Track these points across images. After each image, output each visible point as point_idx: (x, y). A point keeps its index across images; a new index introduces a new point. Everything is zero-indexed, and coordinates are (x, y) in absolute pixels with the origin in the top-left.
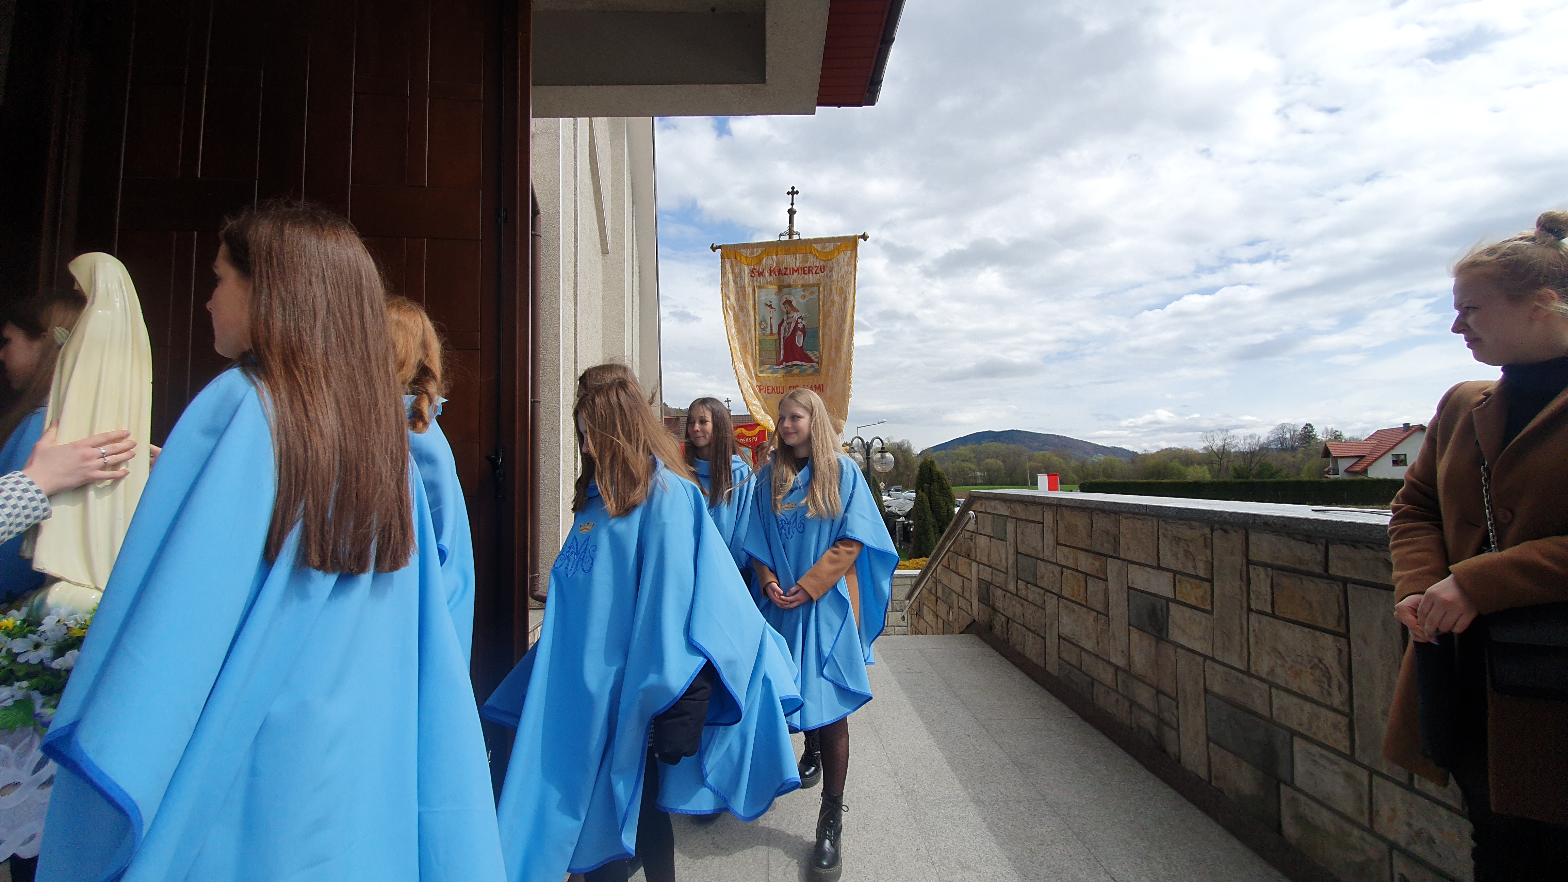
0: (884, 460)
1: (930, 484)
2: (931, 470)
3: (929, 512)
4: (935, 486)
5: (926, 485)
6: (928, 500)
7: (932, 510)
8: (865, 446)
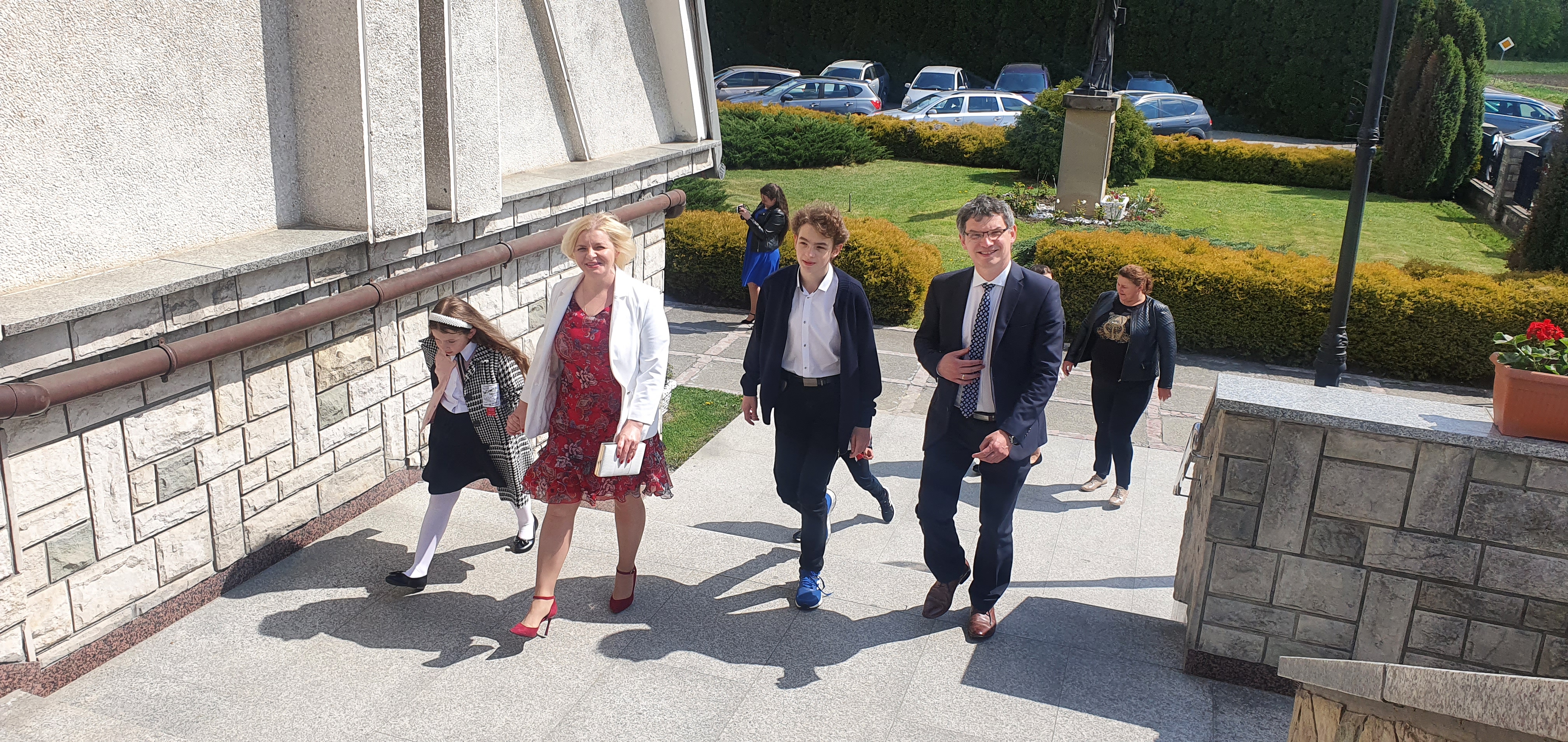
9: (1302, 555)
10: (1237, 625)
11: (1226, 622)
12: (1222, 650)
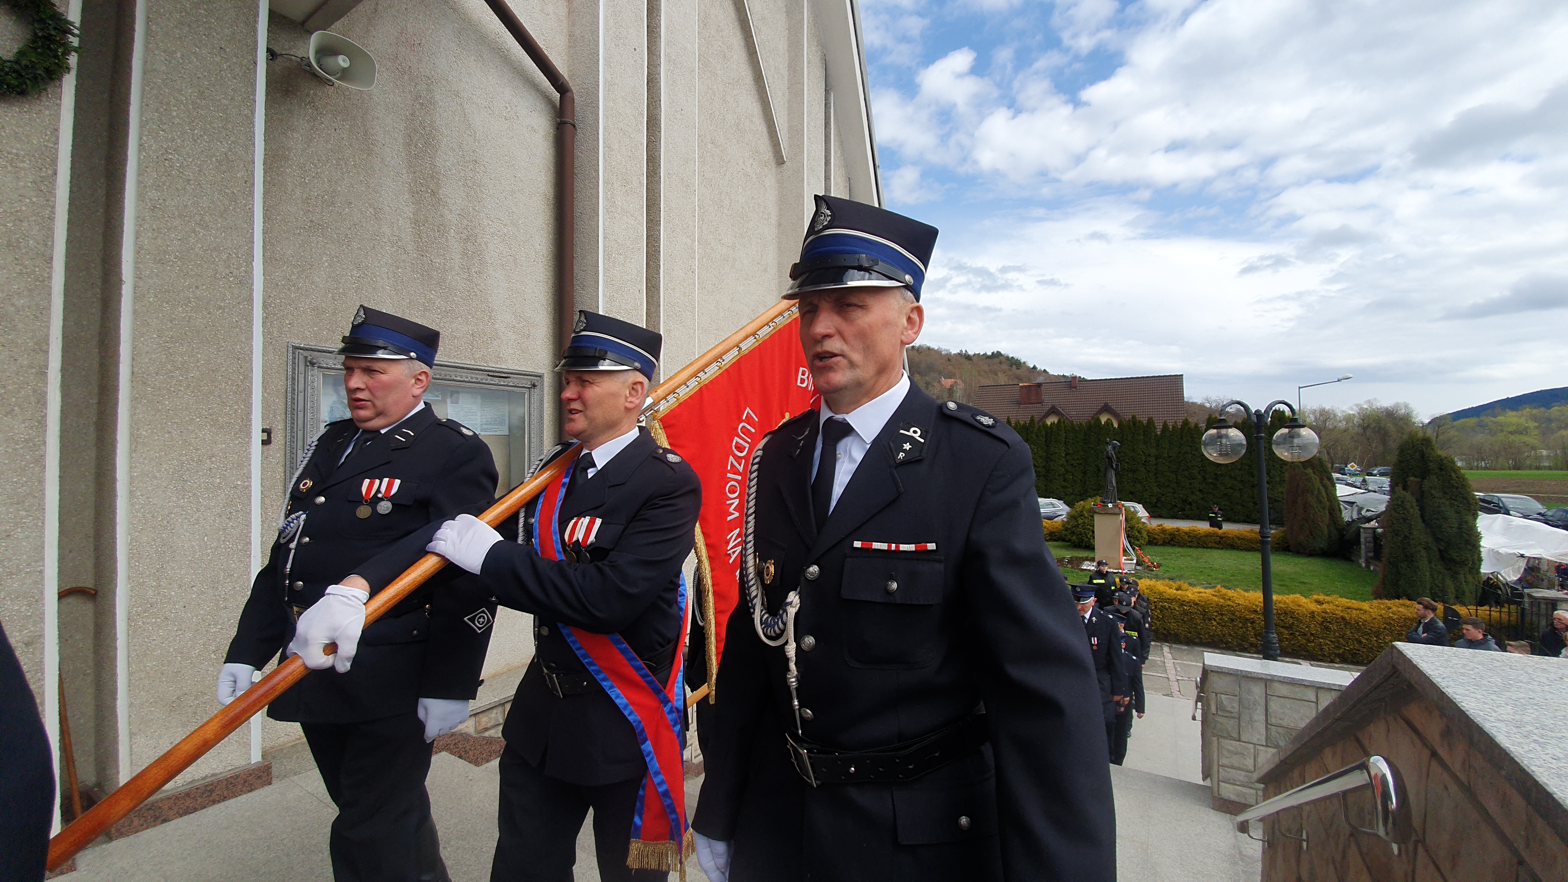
0: (1295, 440)
1: (1423, 478)
2: (1423, 455)
3: (1420, 525)
4: (1432, 481)
5: (1412, 478)
6: (1415, 504)
7: (1424, 521)
8: (1252, 418)
9: (1267, 746)
10: (1238, 783)
11: (1232, 781)
12: (1233, 797)
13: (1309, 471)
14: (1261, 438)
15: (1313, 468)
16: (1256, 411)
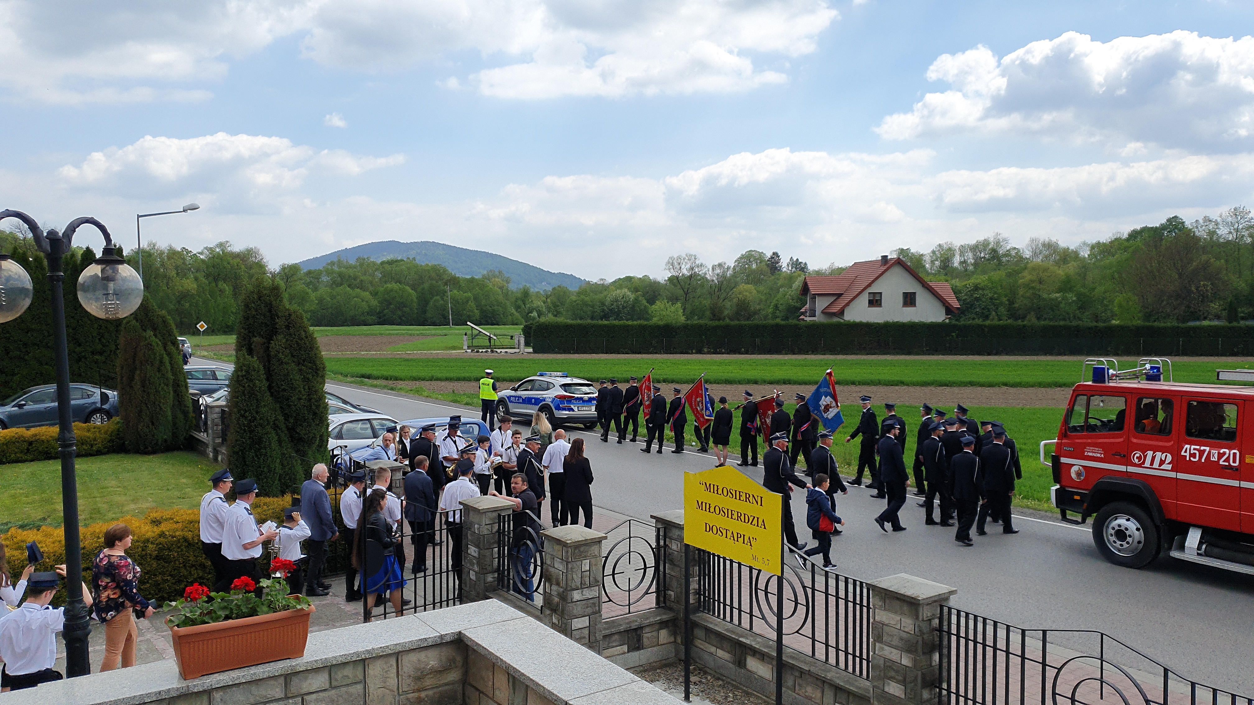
0: (111, 285)
1: (270, 339)
2: (270, 308)
4: (279, 342)
5: (257, 339)
6: (262, 373)
7: (272, 395)
8: (44, 244)
13: (150, 333)
14: (58, 279)
15: (154, 329)
16: (49, 233)
